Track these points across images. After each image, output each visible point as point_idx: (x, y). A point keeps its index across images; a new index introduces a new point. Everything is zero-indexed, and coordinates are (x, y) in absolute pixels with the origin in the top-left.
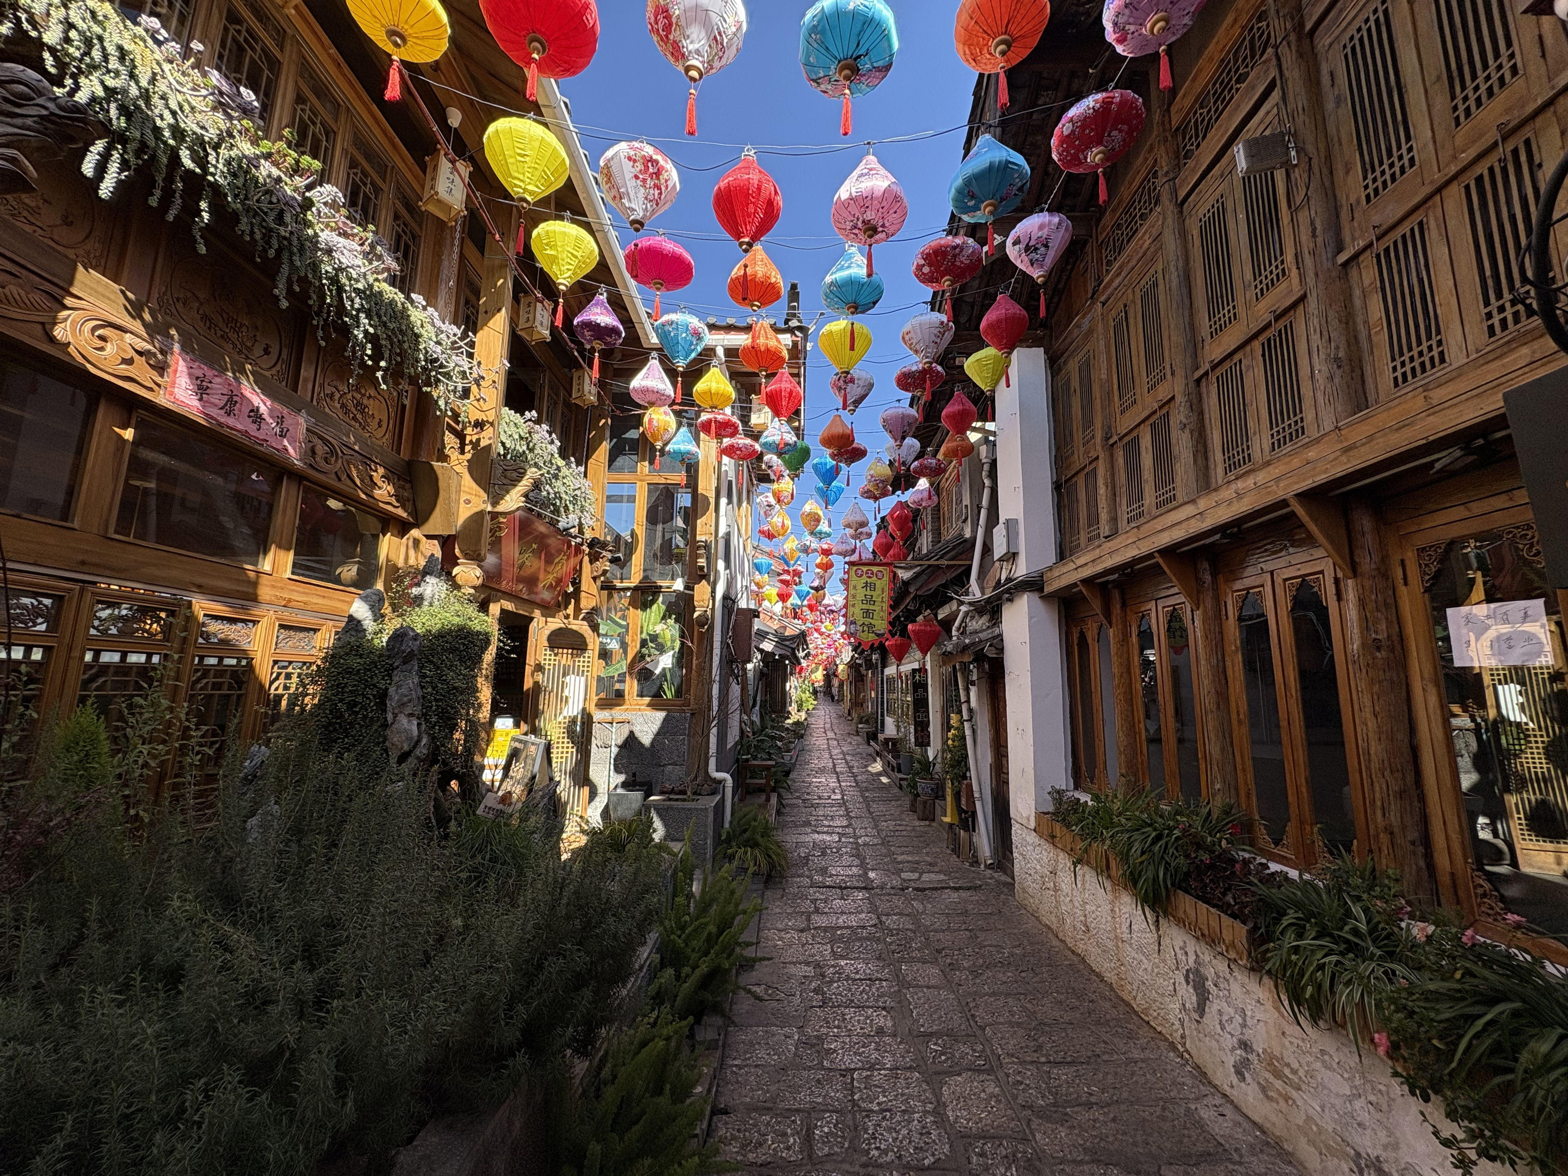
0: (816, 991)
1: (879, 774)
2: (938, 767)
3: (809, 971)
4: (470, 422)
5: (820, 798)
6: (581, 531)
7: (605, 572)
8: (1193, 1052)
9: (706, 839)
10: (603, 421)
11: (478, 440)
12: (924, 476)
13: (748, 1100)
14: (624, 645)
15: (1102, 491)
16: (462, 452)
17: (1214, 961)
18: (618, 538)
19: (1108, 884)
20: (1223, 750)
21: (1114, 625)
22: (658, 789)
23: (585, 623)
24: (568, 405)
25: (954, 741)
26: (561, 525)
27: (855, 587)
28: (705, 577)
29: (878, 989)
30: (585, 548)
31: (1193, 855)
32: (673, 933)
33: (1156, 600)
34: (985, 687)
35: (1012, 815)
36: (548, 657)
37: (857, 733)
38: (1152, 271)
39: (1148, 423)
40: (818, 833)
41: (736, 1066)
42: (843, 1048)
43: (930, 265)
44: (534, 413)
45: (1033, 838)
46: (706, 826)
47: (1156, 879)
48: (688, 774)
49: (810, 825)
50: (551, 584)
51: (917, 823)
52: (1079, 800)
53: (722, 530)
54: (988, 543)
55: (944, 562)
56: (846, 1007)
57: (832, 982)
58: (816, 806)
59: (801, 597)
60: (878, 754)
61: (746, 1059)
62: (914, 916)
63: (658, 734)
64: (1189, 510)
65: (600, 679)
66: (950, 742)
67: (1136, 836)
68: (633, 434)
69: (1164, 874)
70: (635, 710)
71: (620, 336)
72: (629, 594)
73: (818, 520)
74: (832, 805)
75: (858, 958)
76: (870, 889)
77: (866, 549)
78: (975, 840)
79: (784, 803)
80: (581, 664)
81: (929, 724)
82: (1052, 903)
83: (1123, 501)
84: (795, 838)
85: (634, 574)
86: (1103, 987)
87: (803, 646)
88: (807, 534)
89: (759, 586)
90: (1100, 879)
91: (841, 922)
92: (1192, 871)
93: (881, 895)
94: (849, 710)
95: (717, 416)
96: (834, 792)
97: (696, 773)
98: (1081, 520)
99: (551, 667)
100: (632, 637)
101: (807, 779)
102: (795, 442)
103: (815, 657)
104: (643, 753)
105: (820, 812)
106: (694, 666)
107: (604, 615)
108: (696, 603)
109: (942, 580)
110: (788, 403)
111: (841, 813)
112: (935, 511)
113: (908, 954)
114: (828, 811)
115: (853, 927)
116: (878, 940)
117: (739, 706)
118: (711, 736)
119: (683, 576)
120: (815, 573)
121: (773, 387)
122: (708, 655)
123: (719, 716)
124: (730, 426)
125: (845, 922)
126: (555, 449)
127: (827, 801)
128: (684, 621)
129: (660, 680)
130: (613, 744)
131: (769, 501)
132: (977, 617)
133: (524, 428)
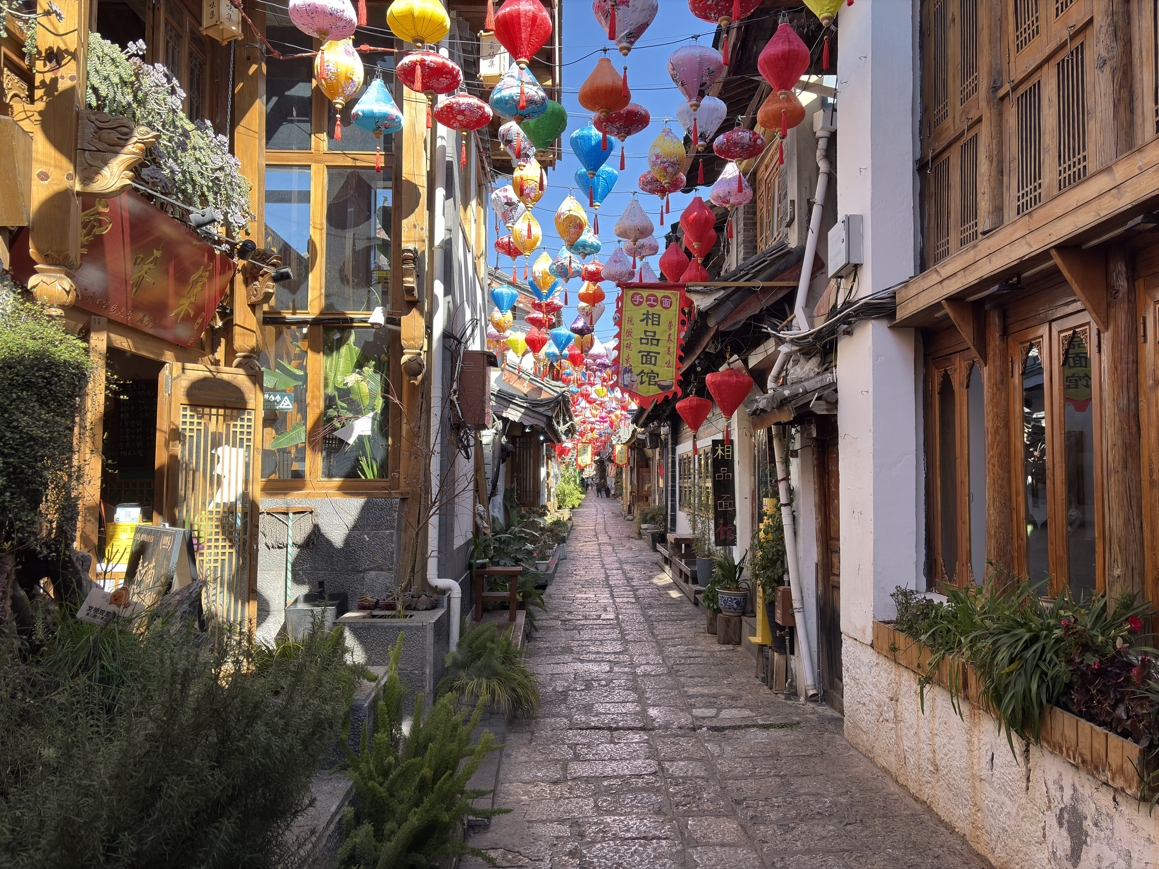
0: (572, 854)
1: (668, 587)
2: (747, 573)
3: (565, 830)
4: (39, 52)
5: (586, 618)
6: (228, 232)
7: (267, 297)
9: (423, 667)
10: (254, 67)
11: (55, 81)
12: (732, 158)
14: (301, 405)
15: (984, 167)
16: (31, 99)
17: (1096, 795)
18: (286, 250)
19: (965, 708)
20: (1127, 522)
21: (990, 362)
22: (355, 604)
23: (241, 371)
24: (197, 38)
25: (766, 533)
26: (193, 218)
27: (630, 321)
28: (413, 304)
29: (655, 849)
30: (238, 261)
31: (1078, 660)
32: (371, 778)
33: (1051, 322)
34: (811, 459)
35: (843, 628)
36: (188, 420)
37: (640, 536)
39: (1053, 62)
40: (582, 661)
44: (141, 43)
45: (869, 656)
46: (423, 650)
47: (1026, 694)
48: (397, 582)
49: (572, 652)
50: (187, 315)
51: (717, 647)
52: (931, 601)
53: (440, 237)
54: (821, 255)
55: (758, 283)
57: (593, 842)
58: (579, 629)
60: (667, 561)
62: (708, 761)
63: (355, 528)
64: (1102, 183)
65: (266, 454)
66: (762, 534)
67: (1005, 639)
68: (301, 90)
69: (1038, 687)
70: (320, 495)
72: (305, 330)
73: (580, 227)
74: (602, 627)
75: (629, 813)
76: (650, 730)
77: (649, 268)
78: (793, 666)
79: (536, 624)
80: (238, 430)
81: (735, 515)
82: (891, 738)
83: (1012, 182)
84: (550, 669)
85: (312, 301)
86: (951, 838)
87: (564, 416)
88: (564, 248)
89: (499, 327)
90: (955, 702)
91: (608, 771)
92: (1075, 680)
93: (664, 737)
94: (629, 506)
95: (425, 57)
96: (606, 610)
97: (410, 580)
98: (952, 215)
99: (194, 434)
100: (313, 392)
101: (570, 595)
102: (543, 99)
103: (582, 435)
104: (332, 557)
105: (586, 635)
106: (404, 433)
107: (272, 364)
108: (403, 342)
109: (754, 310)
110: (531, 35)
111: (614, 636)
112: (748, 213)
113: (698, 806)
114: (597, 634)
115: (624, 776)
116: (657, 791)
117: (472, 493)
118: (430, 527)
119: (384, 305)
120: (578, 309)
121: (508, 9)
122: (424, 416)
123: (441, 500)
124: (447, 73)
125: (614, 771)
126: (179, 103)
127: (596, 622)
128: (388, 369)
129: (355, 454)
130: (290, 542)
131: (509, 196)
132: (802, 360)
133: (127, 69)
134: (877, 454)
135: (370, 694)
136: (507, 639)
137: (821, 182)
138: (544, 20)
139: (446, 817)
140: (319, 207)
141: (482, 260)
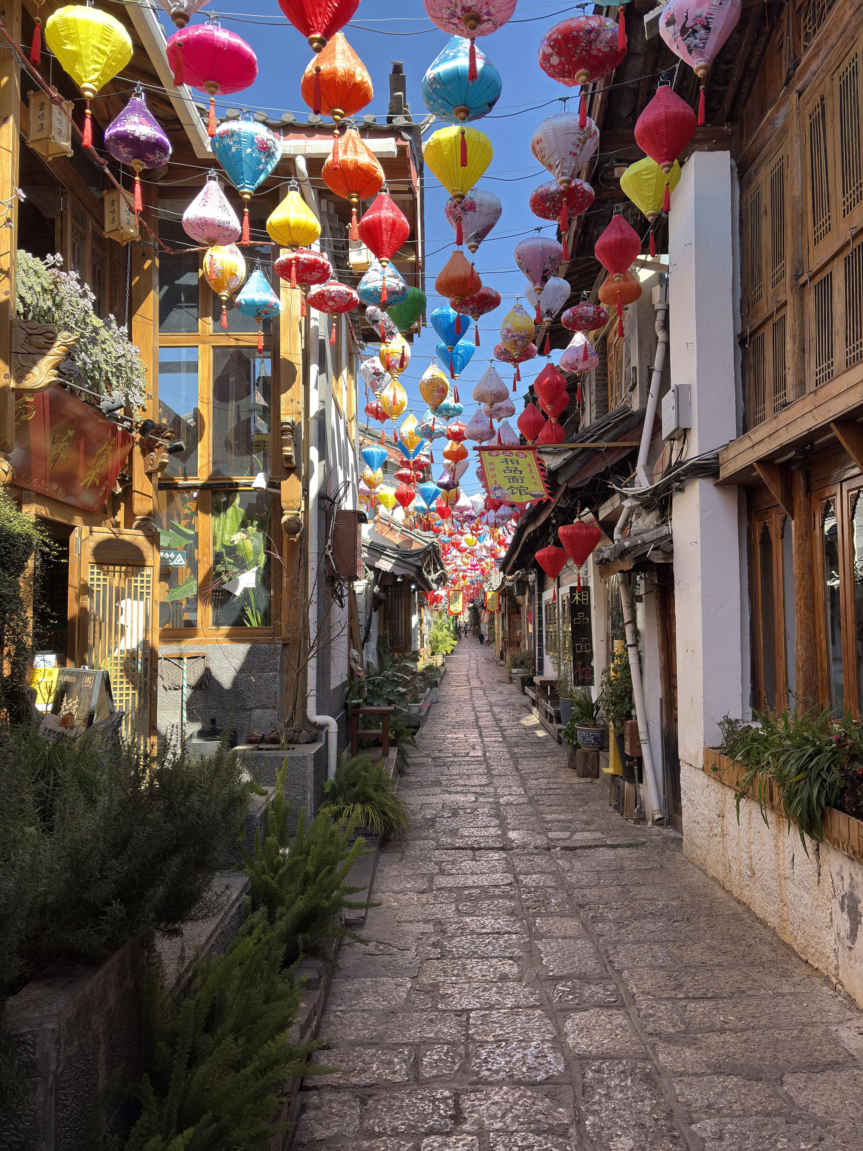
0: (434, 945)
1: (536, 727)
2: (602, 710)
3: (429, 928)
5: (455, 755)
6: (128, 412)
7: (162, 466)
8: (845, 982)
9: (305, 793)
10: (149, 262)
12: (579, 330)
13: (353, 1038)
14: (193, 564)
15: (789, 346)
18: (177, 421)
19: (771, 817)
21: (796, 516)
22: (244, 739)
23: (140, 532)
24: (99, 240)
25: (617, 672)
26: (103, 405)
28: (291, 470)
29: (506, 941)
30: (137, 436)
31: (847, 768)
32: (264, 873)
33: (841, 482)
34: (654, 603)
35: (681, 756)
36: (95, 576)
37: (511, 680)
38: (852, 54)
39: (842, 256)
40: (450, 793)
41: (341, 1011)
42: (460, 993)
43: (559, 54)
44: (58, 256)
45: (701, 779)
46: (305, 778)
47: (809, 800)
48: (281, 718)
49: (441, 785)
50: (94, 484)
51: (576, 780)
52: (751, 728)
53: (314, 408)
54: (657, 418)
55: (603, 444)
56: (468, 958)
57: (453, 937)
58: (448, 765)
59: (429, 498)
60: (534, 703)
61: (352, 1006)
62: (558, 875)
63: (242, 670)
65: (163, 605)
66: (613, 674)
67: (794, 754)
68: (189, 279)
69: (819, 792)
70: (211, 642)
71: (166, 153)
72: (195, 494)
73: (443, 391)
74: (470, 763)
75: (486, 915)
76: (509, 850)
77: (509, 426)
78: (641, 793)
79: (409, 760)
80: (139, 584)
81: (592, 657)
82: (719, 850)
83: (812, 359)
84: (421, 800)
85: (201, 468)
86: (764, 932)
87: (435, 565)
88: (429, 411)
89: (371, 484)
90: (764, 812)
91: (470, 882)
92: (848, 785)
93: (521, 855)
94: (502, 652)
95: (300, 255)
96: (474, 748)
97: (292, 716)
98: (767, 385)
99: (101, 589)
100: (203, 550)
101: (441, 735)
102: (404, 289)
103: (454, 582)
104: (222, 697)
105: (454, 770)
106: (285, 585)
107: (165, 523)
108: (283, 504)
109: (600, 468)
110: (391, 238)
111: (481, 771)
112: (600, 375)
113: (546, 909)
114: (464, 769)
115: (483, 886)
116: (512, 898)
117: (346, 638)
118: (309, 669)
119: (265, 470)
120: (444, 465)
121: (370, 217)
122: (302, 570)
123: (318, 645)
124: (318, 268)
125: (475, 882)
126: (90, 305)
127: (464, 759)
128: (270, 527)
129: (240, 604)
130: (185, 684)
131: (377, 367)
132: (644, 514)
133: (47, 277)
134: (705, 597)
135: (261, 807)
136: (379, 769)
137: (660, 349)
138: (402, 224)
139: (326, 904)
140: (206, 383)
141: (353, 423)
